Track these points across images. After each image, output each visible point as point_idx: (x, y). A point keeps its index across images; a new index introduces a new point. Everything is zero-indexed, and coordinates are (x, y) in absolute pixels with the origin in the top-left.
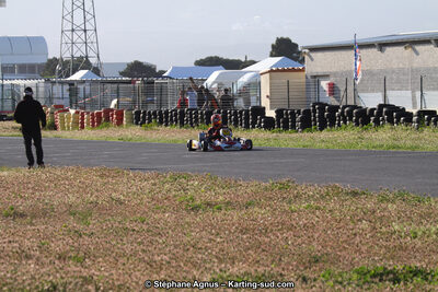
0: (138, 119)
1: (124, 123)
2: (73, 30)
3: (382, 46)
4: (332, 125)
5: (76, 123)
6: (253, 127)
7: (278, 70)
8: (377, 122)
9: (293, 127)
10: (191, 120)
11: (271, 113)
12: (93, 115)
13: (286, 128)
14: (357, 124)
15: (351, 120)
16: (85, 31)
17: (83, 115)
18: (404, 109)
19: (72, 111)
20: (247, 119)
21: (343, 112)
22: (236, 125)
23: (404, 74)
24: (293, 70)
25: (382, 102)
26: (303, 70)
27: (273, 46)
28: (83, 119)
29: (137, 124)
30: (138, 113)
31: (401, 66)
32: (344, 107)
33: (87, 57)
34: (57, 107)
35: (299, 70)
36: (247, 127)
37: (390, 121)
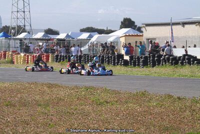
0: (57, 59)
1: (50, 61)
2: (18, 12)
3: (184, 24)
4: (159, 64)
5: (24, 60)
6: (118, 65)
7: (129, 35)
8: (182, 63)
9: (139, 65)
10: (85, 60)
11: (127, 58)
12: (33, 56)
13: (135, 65)
14: (172, 64)
15: (169, 62)
16: (24, 12)
17: (28, 56)
18: (196, 57)
19: (22, 54)
20: (114, 60)
21: (165, 58)
22: (108, 63)
23: (195, 39)
24: (137, 36)
25: (185, 53)
26: (142, 36)
27: (122, 22)
28: (28, 58)
29: (56, 61)
30: (57, 56)
31: (194, 35)
32: (165, 56)
33: (25, 26)
34: (13, 52)
35: (140, 36)
36: (114, 65)
37: (189, 63)
